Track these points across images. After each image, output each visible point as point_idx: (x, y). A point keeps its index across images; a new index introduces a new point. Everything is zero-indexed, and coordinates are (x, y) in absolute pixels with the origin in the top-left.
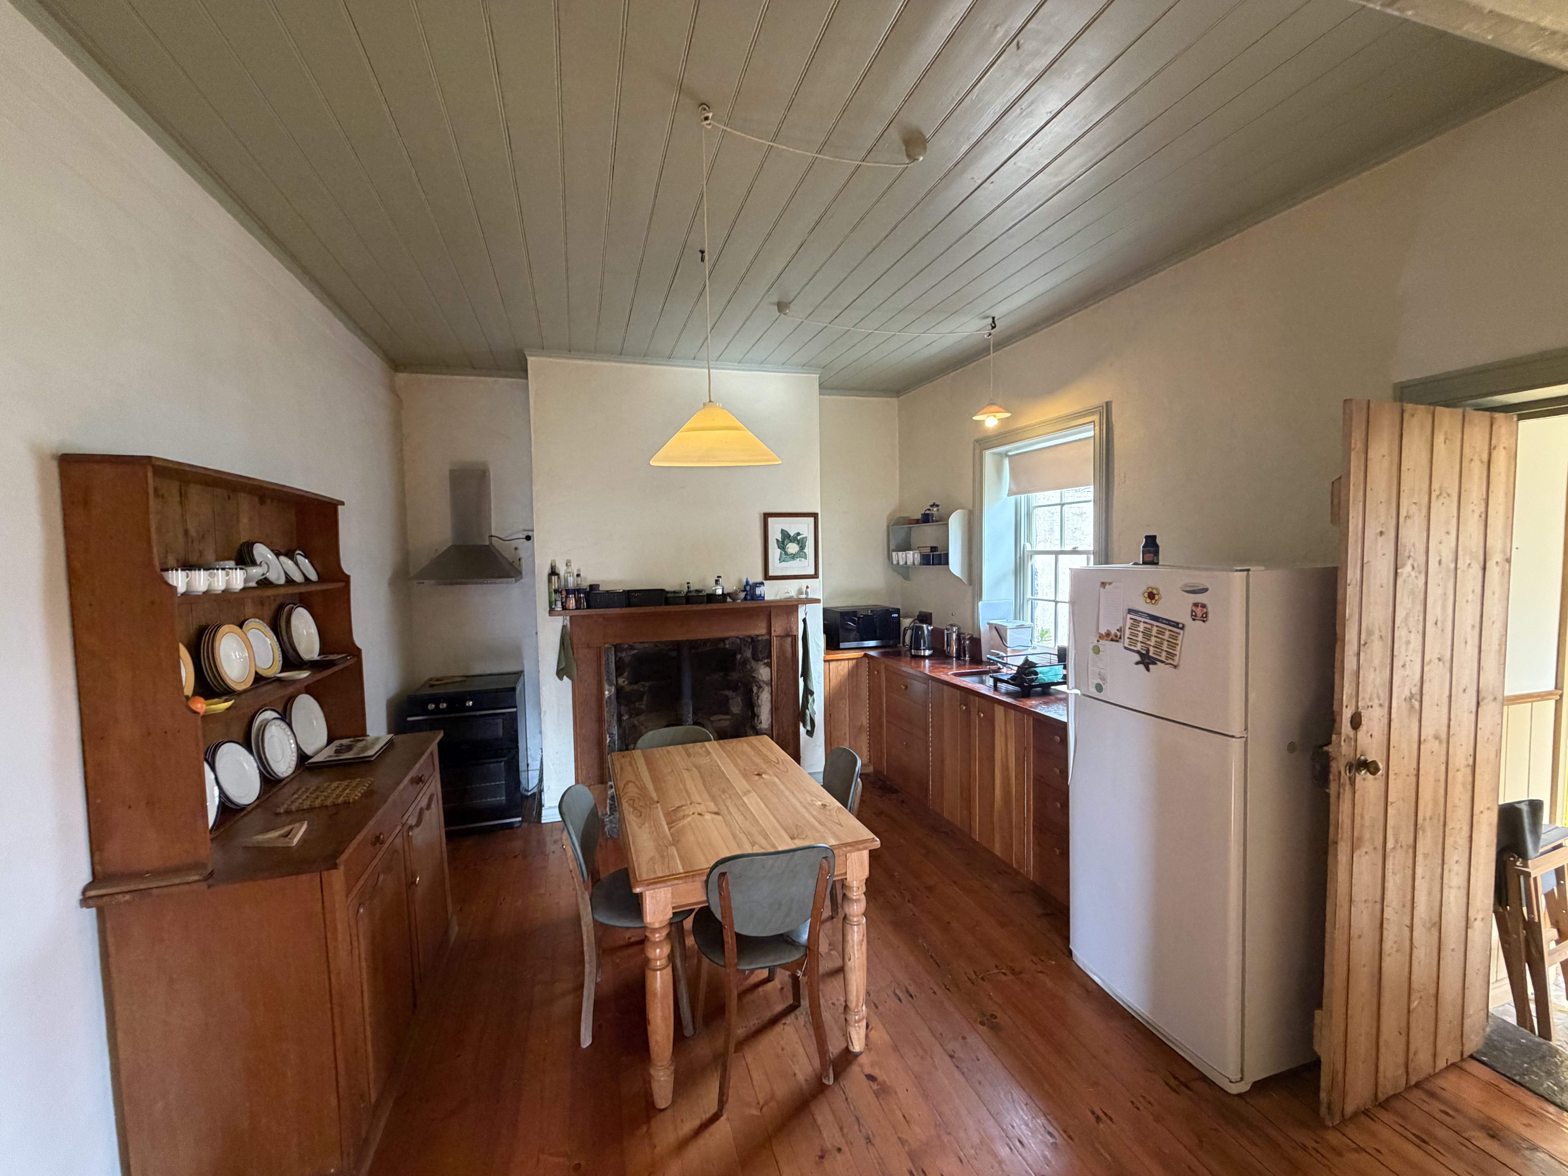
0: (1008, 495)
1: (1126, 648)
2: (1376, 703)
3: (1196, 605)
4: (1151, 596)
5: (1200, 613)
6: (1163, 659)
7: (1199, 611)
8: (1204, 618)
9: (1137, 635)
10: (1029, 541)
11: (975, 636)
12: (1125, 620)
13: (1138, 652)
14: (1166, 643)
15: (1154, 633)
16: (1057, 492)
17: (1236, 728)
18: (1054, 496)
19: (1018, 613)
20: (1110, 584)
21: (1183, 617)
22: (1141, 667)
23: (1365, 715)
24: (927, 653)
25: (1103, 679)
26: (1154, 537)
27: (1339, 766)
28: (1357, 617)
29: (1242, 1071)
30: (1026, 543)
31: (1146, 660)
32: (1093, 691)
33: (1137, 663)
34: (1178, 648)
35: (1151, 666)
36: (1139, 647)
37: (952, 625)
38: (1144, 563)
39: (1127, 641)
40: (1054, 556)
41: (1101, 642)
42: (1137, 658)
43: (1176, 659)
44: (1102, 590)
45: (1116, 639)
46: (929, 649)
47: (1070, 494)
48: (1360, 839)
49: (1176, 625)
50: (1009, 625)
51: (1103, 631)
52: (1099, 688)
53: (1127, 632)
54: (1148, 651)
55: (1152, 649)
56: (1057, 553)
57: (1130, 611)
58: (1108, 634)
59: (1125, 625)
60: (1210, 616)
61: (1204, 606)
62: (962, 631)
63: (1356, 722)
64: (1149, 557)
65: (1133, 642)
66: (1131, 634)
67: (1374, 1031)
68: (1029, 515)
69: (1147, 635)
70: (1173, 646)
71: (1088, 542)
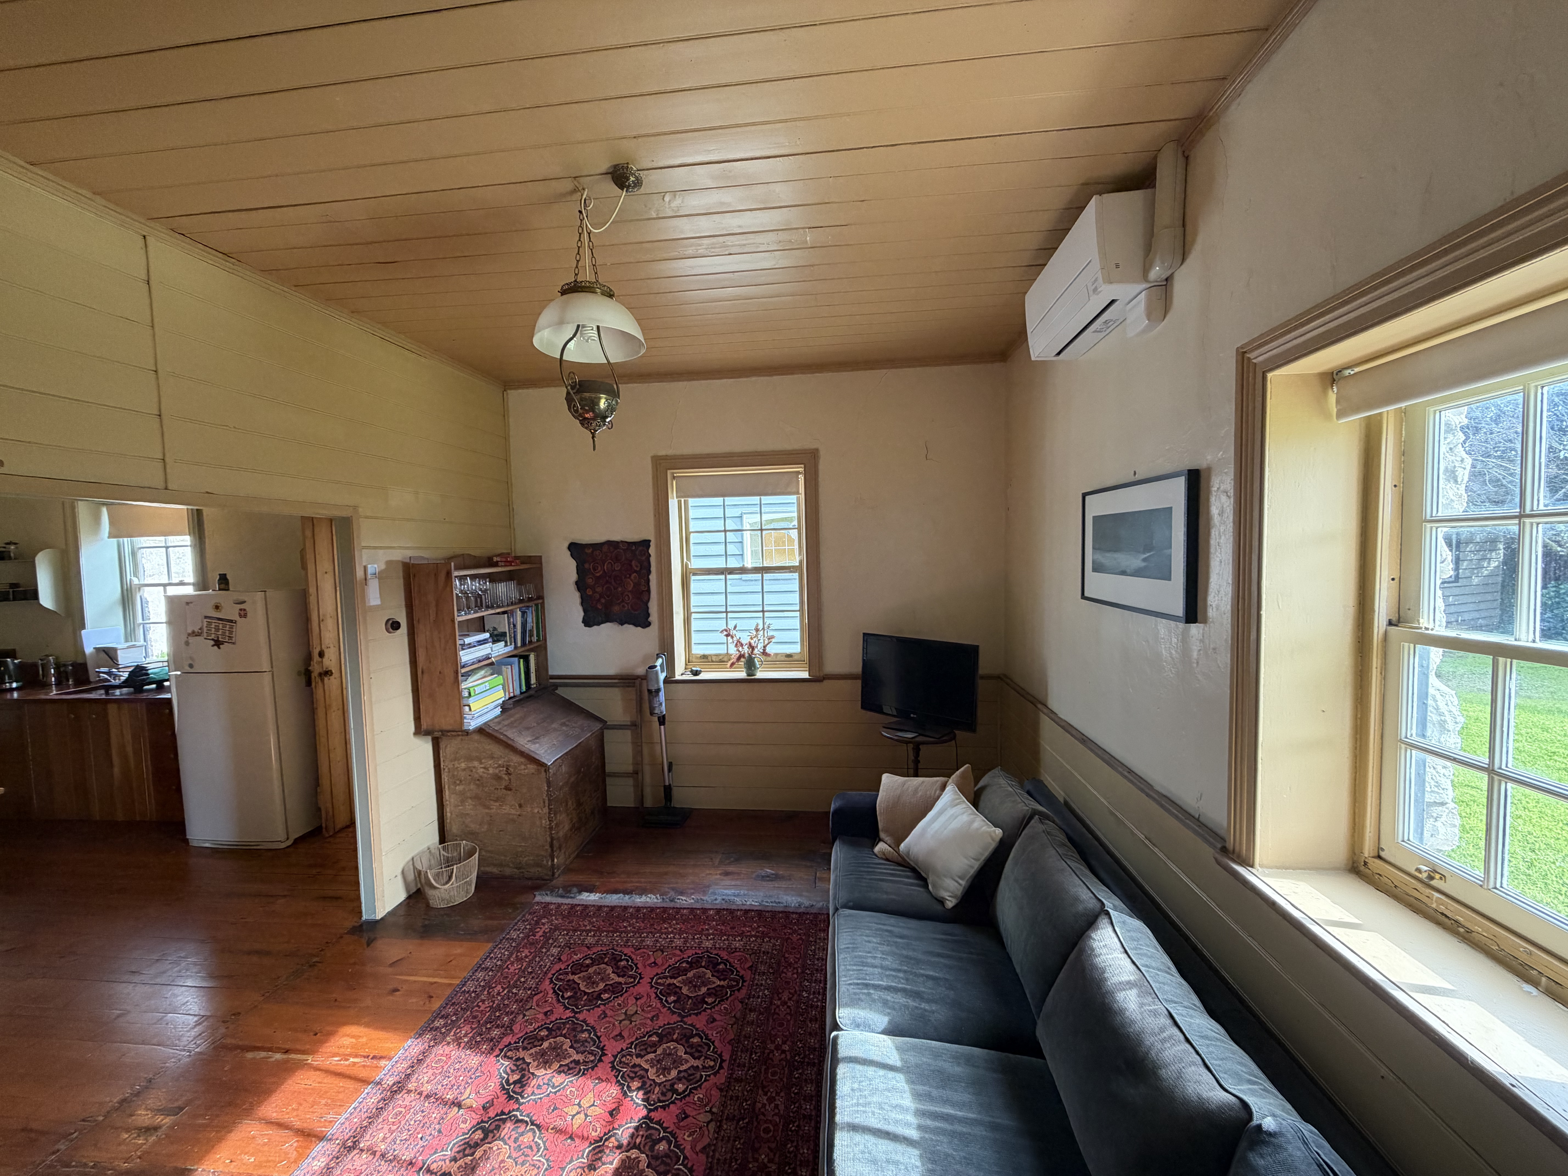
0: (109, 537)
1: (205, 639)
2: (332, 646)
3: (241, 610)
4: (217, 607)
5: (243, 614)
6: (227, 640)
7: (242, 613)
8: (245, 616)
9: (211, 630)
10: (136, 575)
11: (80, 661)
12: (202, 622)
13: (213, 639)
14: (227, 632)
15: (221, 627)
16: (163, 538)
17: (266, 667)
18: (160, 540)
19: (130, 635)
20: (191, 603)
21: (236, 617)
22: (216, 647)
23: (326, 651)
24: (14, 685)
25: (191, 658)
26: (225, 575)
27: (315, 674)
28: (316, 609)
29: (288, 835)
30: (132, 578)
31: (218, 643)
32: (188, 669)
33: (213, 646)
34: (234, 633)
35: (221, 646)
36: (213, 636)
37: (48, 656)
38: (220, 590)
39: (205, 634)
40: (162, 588)
41: (190, 638)
42: (212, 643)
43: (234, 639)
44: (187, 607)
45: (199, 634)
46: (17, 682)
47: (173, 540)
48: (330, 706)
49: (231, 621)
50: (119, 646)
51: (190, 631)
52: (191, 666)
53: (205, 630)
54: (218, 638)
55: (220, 636)
56: (165, 585)
57: (206, 617)
58: (193, 632)
59: (203, 626)
60: (248, 615)
61: (245, 610)
62: (62, 660)
63: (321, 654)
64: (223, 586)
65: (209, 634)
66: (208, 630)
67: (347, 790)
68: (134, 554)
69: (217, 629)
70: (231, 632)
71: (190, 578)
